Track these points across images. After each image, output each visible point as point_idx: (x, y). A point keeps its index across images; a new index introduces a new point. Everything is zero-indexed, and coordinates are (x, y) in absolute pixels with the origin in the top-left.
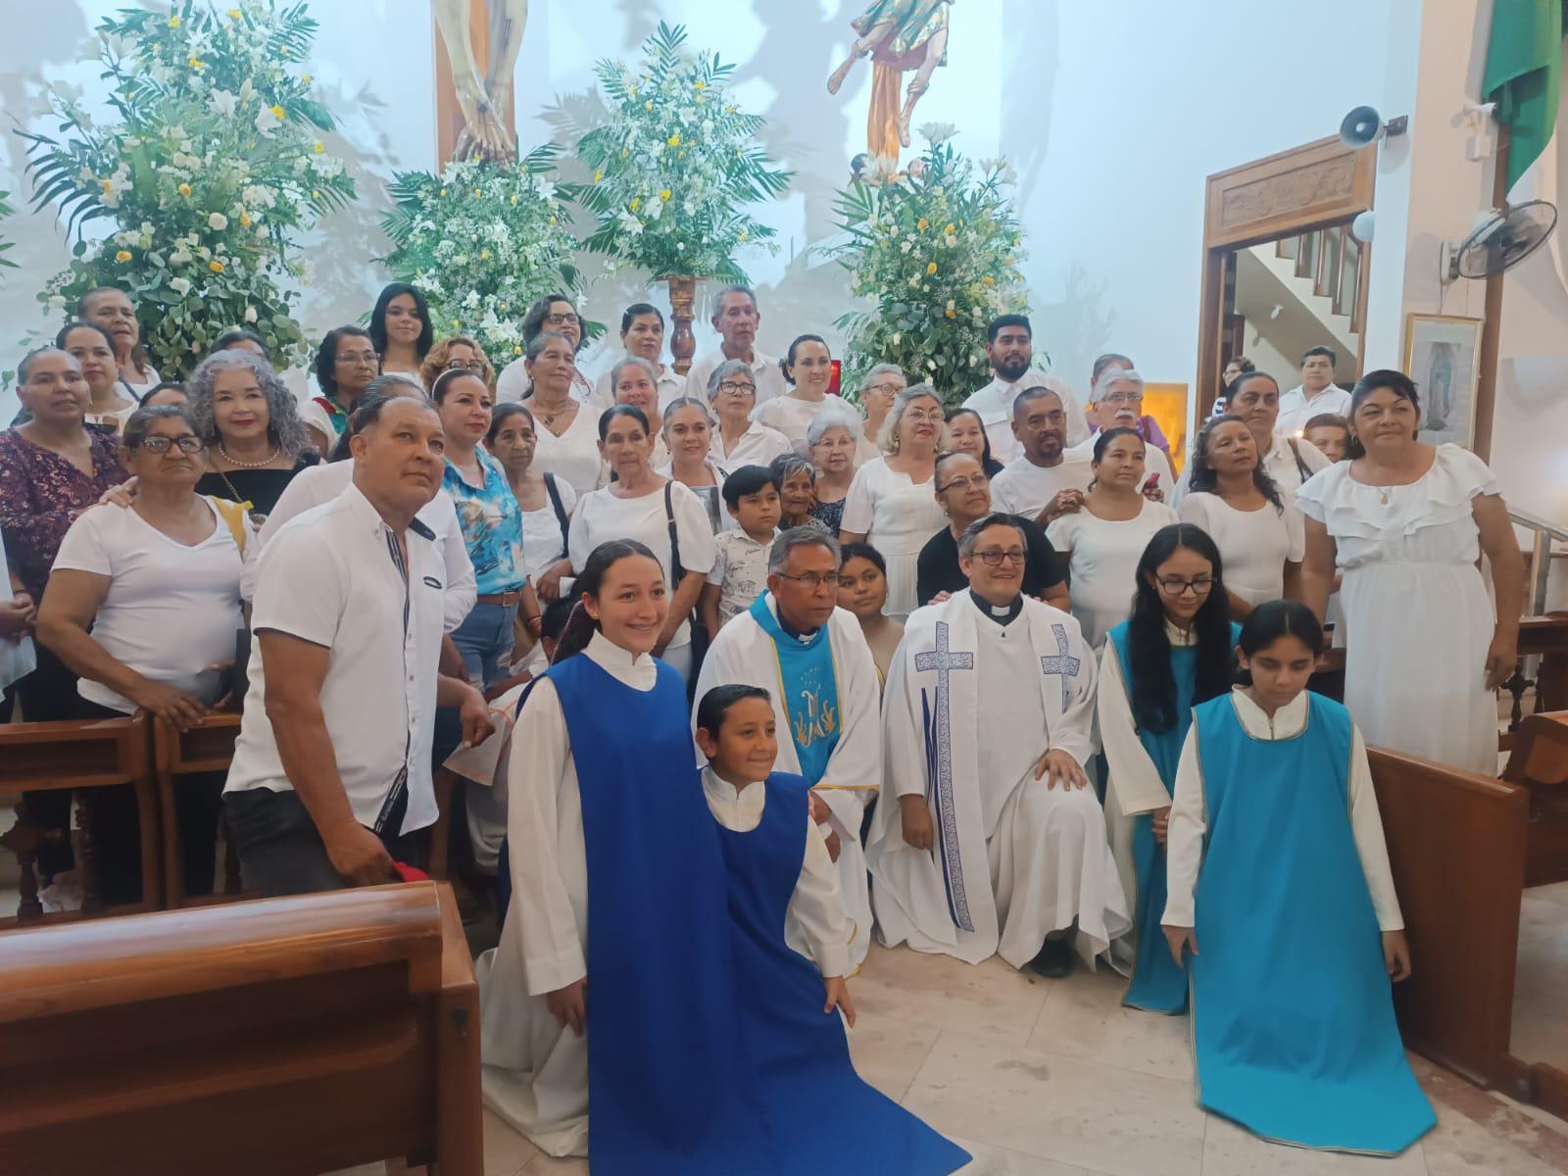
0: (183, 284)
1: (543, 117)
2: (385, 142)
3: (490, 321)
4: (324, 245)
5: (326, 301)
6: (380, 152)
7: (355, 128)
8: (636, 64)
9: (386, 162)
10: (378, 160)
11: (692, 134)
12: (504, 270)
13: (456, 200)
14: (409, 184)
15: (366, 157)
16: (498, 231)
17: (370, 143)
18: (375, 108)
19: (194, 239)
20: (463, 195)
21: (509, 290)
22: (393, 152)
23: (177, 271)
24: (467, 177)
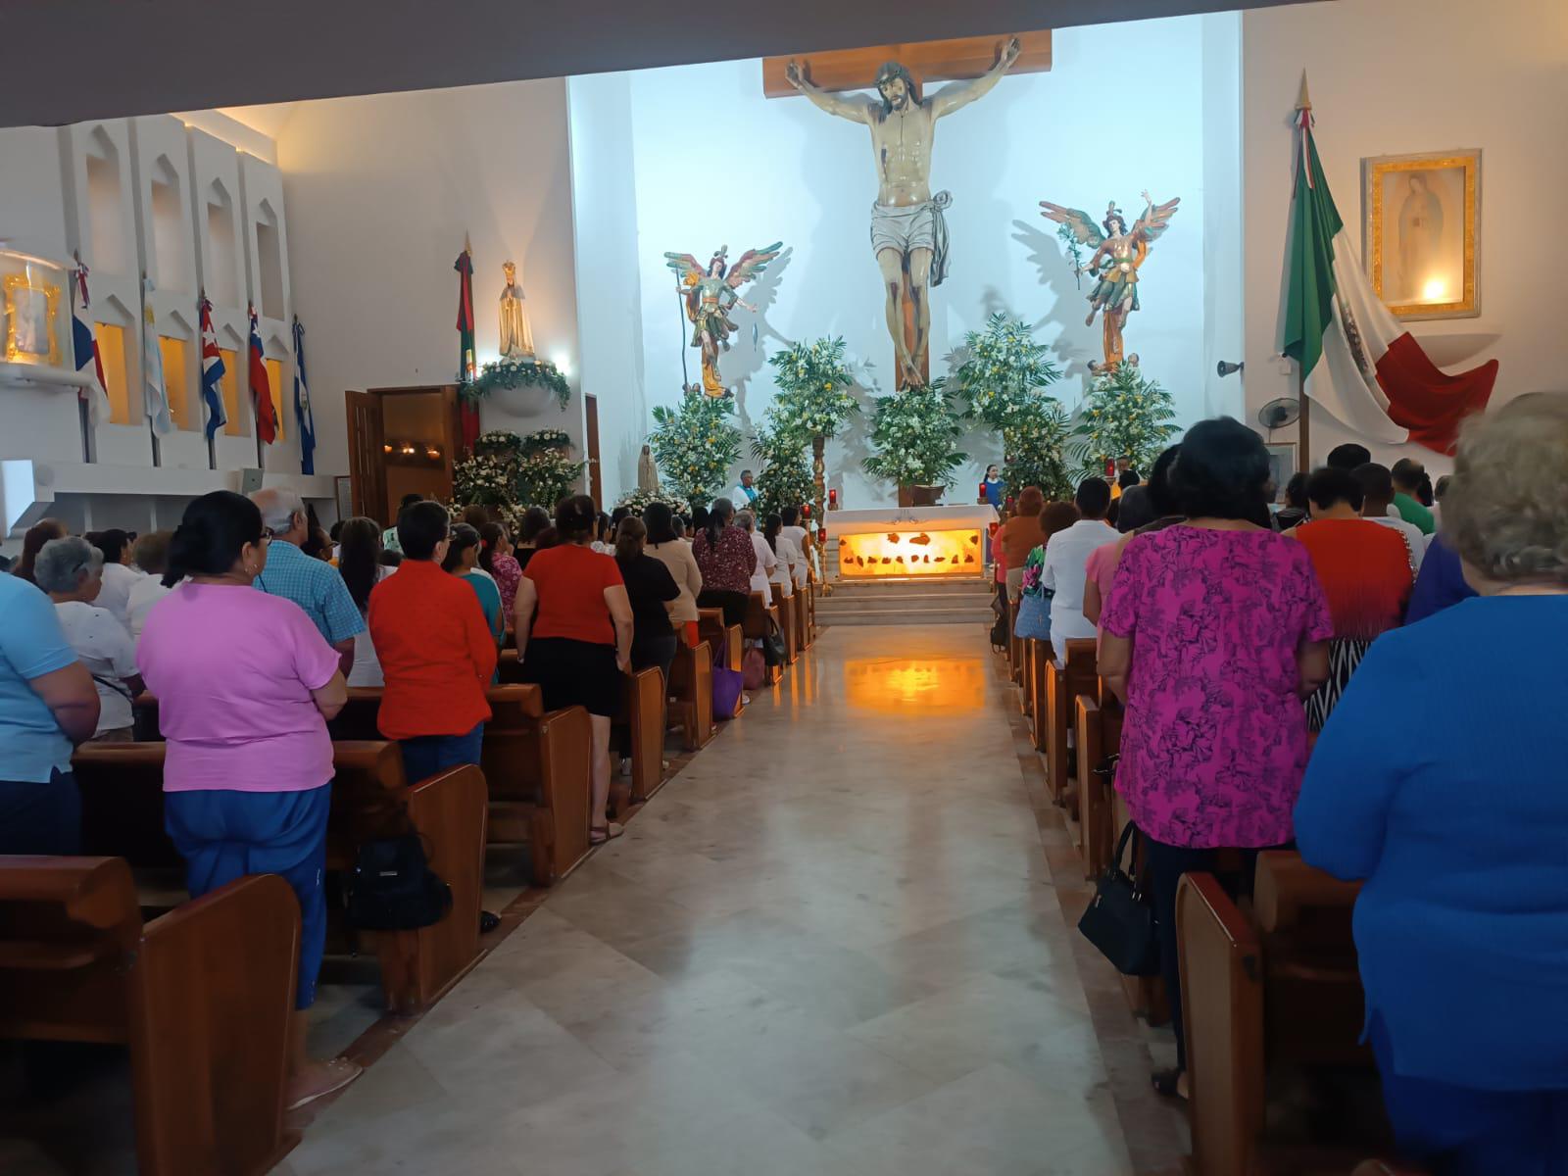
0: (785, 479)
1: (945, 359)
2: (875, 383)
3: (910, 460)
4: (851, 429)
5: (851, 454)
6: (873, 387)
7: (863, 379)
8: (984, 331)
9: (876, 391)
10: (872, 390)
11: (1006, 363)
12: (917, 437)
13: (898, 408)
14: (881, 402)
15: (867, 390)
16: (915, 421)
17: (870, 384)
18: (871, 368)
19: (789, 466)
20: (902, 407)
21: (920, 446)
22: (878, 386)
23: (784, 475)
24: (904, 398)
